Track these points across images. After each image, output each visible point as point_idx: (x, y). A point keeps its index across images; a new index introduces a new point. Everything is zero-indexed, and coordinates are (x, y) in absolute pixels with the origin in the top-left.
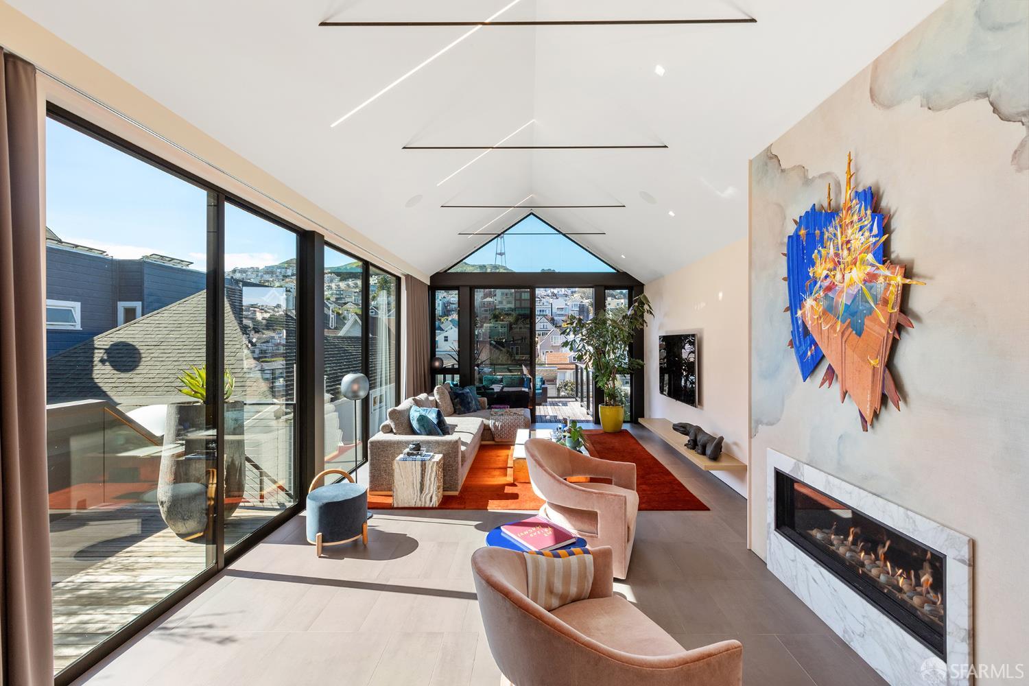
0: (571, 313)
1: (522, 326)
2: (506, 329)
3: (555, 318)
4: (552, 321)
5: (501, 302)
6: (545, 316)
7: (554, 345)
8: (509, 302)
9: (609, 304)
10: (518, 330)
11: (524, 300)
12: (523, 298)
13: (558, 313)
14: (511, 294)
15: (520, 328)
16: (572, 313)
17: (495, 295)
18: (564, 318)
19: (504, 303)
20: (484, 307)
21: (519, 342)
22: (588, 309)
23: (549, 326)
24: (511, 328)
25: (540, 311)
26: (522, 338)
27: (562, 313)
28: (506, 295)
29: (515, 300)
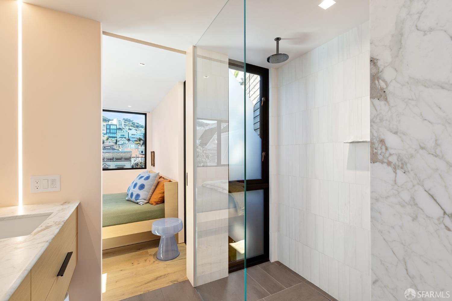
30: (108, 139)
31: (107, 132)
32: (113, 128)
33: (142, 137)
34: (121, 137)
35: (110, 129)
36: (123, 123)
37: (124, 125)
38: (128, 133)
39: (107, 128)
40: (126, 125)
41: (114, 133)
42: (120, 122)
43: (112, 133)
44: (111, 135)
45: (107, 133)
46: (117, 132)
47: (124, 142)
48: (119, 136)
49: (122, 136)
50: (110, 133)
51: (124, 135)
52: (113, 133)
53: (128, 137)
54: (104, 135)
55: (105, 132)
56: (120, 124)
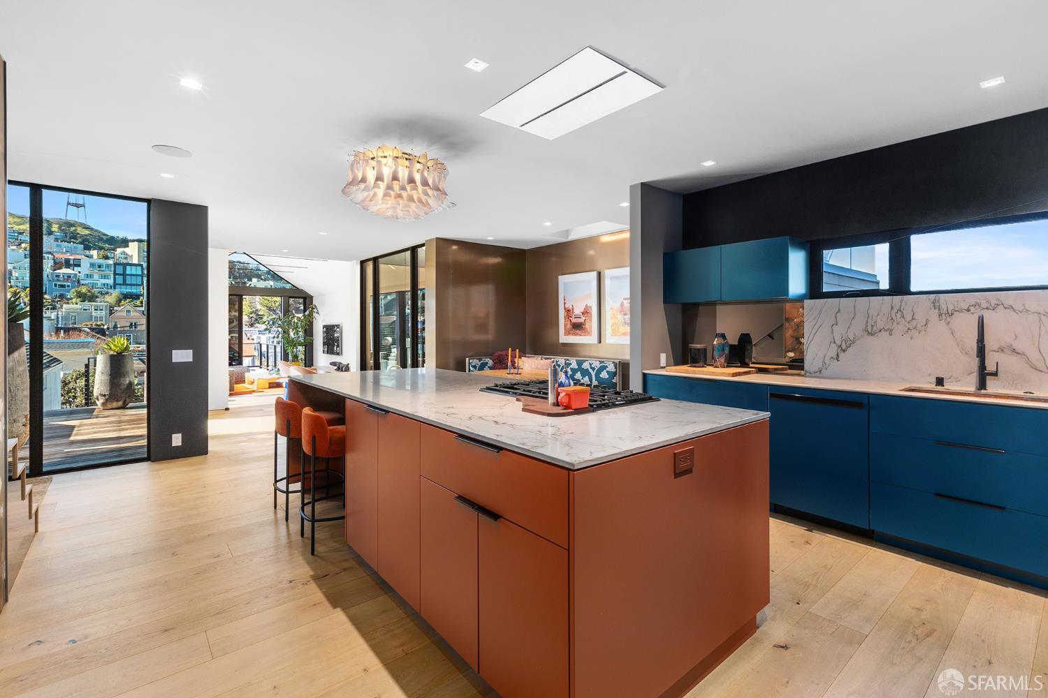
1: (129, 308)
2: (104, 312)
5: (89, 276)
8: (105, 277)
10: (125, 314)
11: (131, 275)
12: (128, 272)
14: (108, 266)
15: (128, 311)
17: (79, 266)
19: (96, 277)
20: (58, 280)
21: (128, 328)
24: (111, 313)
26: (131, 324)
28: (100, 267)
29: (115, 274)
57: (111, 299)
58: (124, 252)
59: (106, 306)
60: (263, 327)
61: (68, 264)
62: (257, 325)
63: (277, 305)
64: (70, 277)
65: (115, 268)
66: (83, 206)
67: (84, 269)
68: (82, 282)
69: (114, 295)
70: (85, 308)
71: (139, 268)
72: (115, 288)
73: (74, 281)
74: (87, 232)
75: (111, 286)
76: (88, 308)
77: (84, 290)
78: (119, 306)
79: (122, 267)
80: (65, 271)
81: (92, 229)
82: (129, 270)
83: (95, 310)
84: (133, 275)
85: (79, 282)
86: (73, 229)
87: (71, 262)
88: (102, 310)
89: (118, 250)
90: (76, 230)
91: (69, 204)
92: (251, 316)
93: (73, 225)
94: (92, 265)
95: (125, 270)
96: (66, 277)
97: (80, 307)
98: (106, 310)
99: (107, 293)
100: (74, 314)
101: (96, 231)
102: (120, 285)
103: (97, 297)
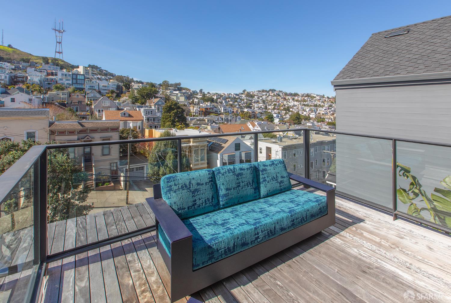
0: (111, 89)
1: (78, 94)
2: (67, 96)
3: (102, 91)
4: (99, 92)
5: (61, 79)
6: (95, 90)
7: (104, 106)
8: (68, 80)
9: (134, 86)
10: (76, 97)
11: (79, 79)
12: (78, 78)
13: (103, 88)
14: (69, 75)
15: (78, 96)
16: (113, 89)
17: (56, 75)
18: (107, 91)
19: (64, 80)
20: (48, 81)
21: (77, 104)
22: (122, 87)
23: (98, 95)
24: (70, 96)
25: (91, 86)
26: (79, 102)
27: (106, 88)
28: (66, 75)
29: (73, 79)
30: (74, 91)
31: (73, 82)
32: (81, 78)
33: (114, 88)
34: (90, 89)
35: (76, 79)
36: (90, 72)
37: (92, 73)
38: (99, 84)
39: (73, 78)
40: (94, 73)
41: (82, 84)
42: (87, 70)
43: (78, 84)
44: (78, 86)
45: (73, 84)
46: (85, 83)
47: (94, 95)
48: (88, 87)
49: (92, 88)
50: (77, 83)
51: (93, 87)
52: (80, 84)
53: (99, 89)
54: (70, 86)
55: (70, 82)
56: (87, 73)
57: (70, 90)
58: (77, 70)
59: (68, 93)
60: (139, 104)
61: (52, 74)
62: (136, 103)
63: (145, 94)
64: (53, 80)
65: (72, 76)
66: (62, 53)
67: (59, 76)
68: (58, 82)
69: (72, 88)
70: (58, 93)
71: (83, 76)
72: (72, 85)
73: (55, 82)
74: (63, 63)
75: (71, 84)
76: (59, 93)
77: (58, 85)
78: (74, 93)
79: (75, 76)
80: (51, 77)
81: (65, 62)
82: (79, 77)
83: (62, 94)
84: (81, 79)
85: (57, 82)
86: (57, 62)
87: (54, 74)
88: (66, 95)
89: (75, 69)
90: (58, 62)
91: (56, 52)
92: (133, 99)
93: (57, 60)
94: (63, 74)
95: (77, 77)
96: (51, 80)
97: (56, 93)
98: (67, 94)
99: (69, 87)
100: (53, 96)
101: (66, 62)
102: (75, 84)
103: (64, 89)
